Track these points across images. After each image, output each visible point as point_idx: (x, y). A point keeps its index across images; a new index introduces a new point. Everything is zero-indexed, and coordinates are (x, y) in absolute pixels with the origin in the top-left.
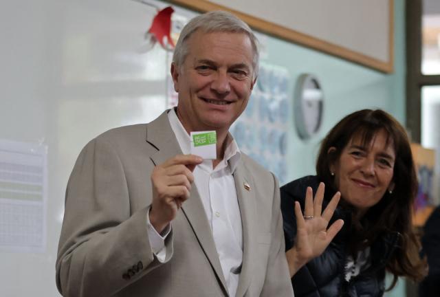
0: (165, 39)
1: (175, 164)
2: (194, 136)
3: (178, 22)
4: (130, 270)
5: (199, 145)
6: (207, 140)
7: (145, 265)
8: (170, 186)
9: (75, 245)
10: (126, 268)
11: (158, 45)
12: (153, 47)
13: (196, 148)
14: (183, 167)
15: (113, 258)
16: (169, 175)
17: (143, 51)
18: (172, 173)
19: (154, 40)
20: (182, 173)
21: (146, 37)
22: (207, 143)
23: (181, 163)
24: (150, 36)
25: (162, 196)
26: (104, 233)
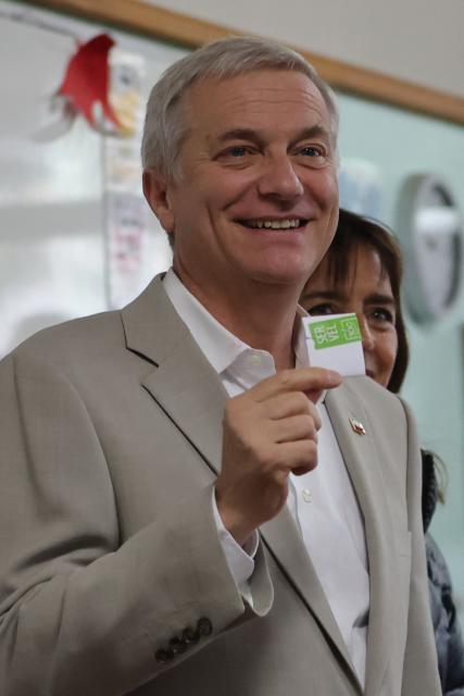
0: (97, 109)
1: (283, 391)
2: (312, 326)
3: (125, 68)
4: (174, 641)
5: (325, 345)
6: (340, 334)
7: (217, 622)
8: (279, 442)
9: (13, 596)
10: (165, 634)
11: (80, 123)
12: (70, 127)
13: (322, 351)
14: (300, 399)
15: (134, 614)
16: (274, 419)
17: (47, 136)
18: (280, 412)
19: (71, 111)
20: (302, 411)
21: (53, 108)
22: (341, 341)
23: (293, 389)
24: (61, 102)
25: (266, 469)
26: (86, 562)
